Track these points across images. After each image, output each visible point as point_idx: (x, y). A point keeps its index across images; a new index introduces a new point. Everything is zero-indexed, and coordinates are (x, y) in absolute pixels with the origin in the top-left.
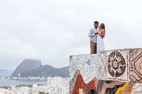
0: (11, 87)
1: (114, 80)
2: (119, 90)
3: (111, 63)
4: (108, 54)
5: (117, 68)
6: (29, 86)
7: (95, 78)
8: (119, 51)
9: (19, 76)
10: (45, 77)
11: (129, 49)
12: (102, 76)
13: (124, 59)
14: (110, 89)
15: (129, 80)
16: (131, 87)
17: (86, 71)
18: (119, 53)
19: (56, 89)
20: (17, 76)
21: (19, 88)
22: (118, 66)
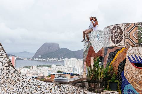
0: (32, 67)
1: (115, 46)
2: (119, 52)
3: (113, 34)
4: (112, 28)
5: (117, 38)
6: (48, 66)
7: (102, 48)
8: (119, 25)
9: (40, 57)
10: (62, 59)
11: (126, 24)
12: (107, 44)
13: (122, 31)
14: (112, 52)
15: (125, 45)
16: (127, 50)
17: (96, 43)
18: (119, 27)
19: (72, 69)
20: (38, 58)
21: (40, 68)
22: (118, 36)
